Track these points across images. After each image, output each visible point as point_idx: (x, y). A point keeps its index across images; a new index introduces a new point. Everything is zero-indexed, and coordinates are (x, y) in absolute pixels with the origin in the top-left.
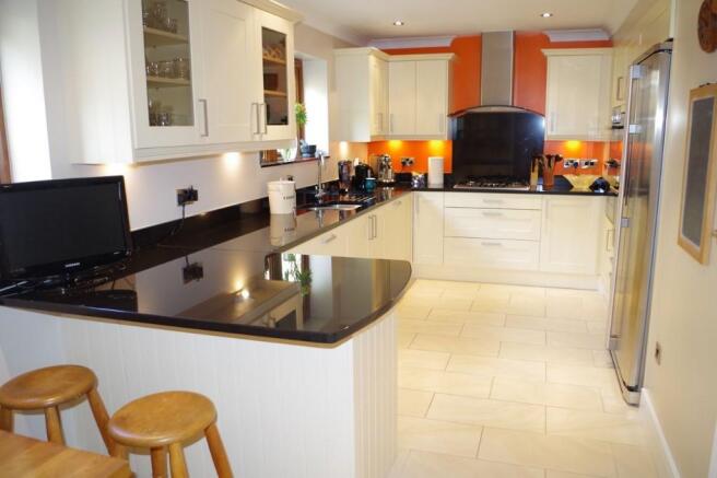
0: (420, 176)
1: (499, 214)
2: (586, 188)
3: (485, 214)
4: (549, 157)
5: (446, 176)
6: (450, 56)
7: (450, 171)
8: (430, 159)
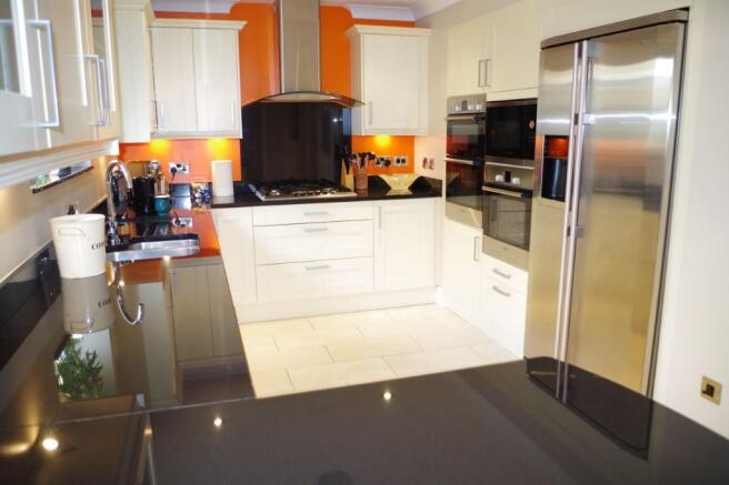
0: (203, 187)
1: (325, 229)
2: (405, 190)
3: (307, 231)
4: (363, 156)
5: (236, 185)
6: (240, 25)
7: (239, 179)
8: (213, 164)
